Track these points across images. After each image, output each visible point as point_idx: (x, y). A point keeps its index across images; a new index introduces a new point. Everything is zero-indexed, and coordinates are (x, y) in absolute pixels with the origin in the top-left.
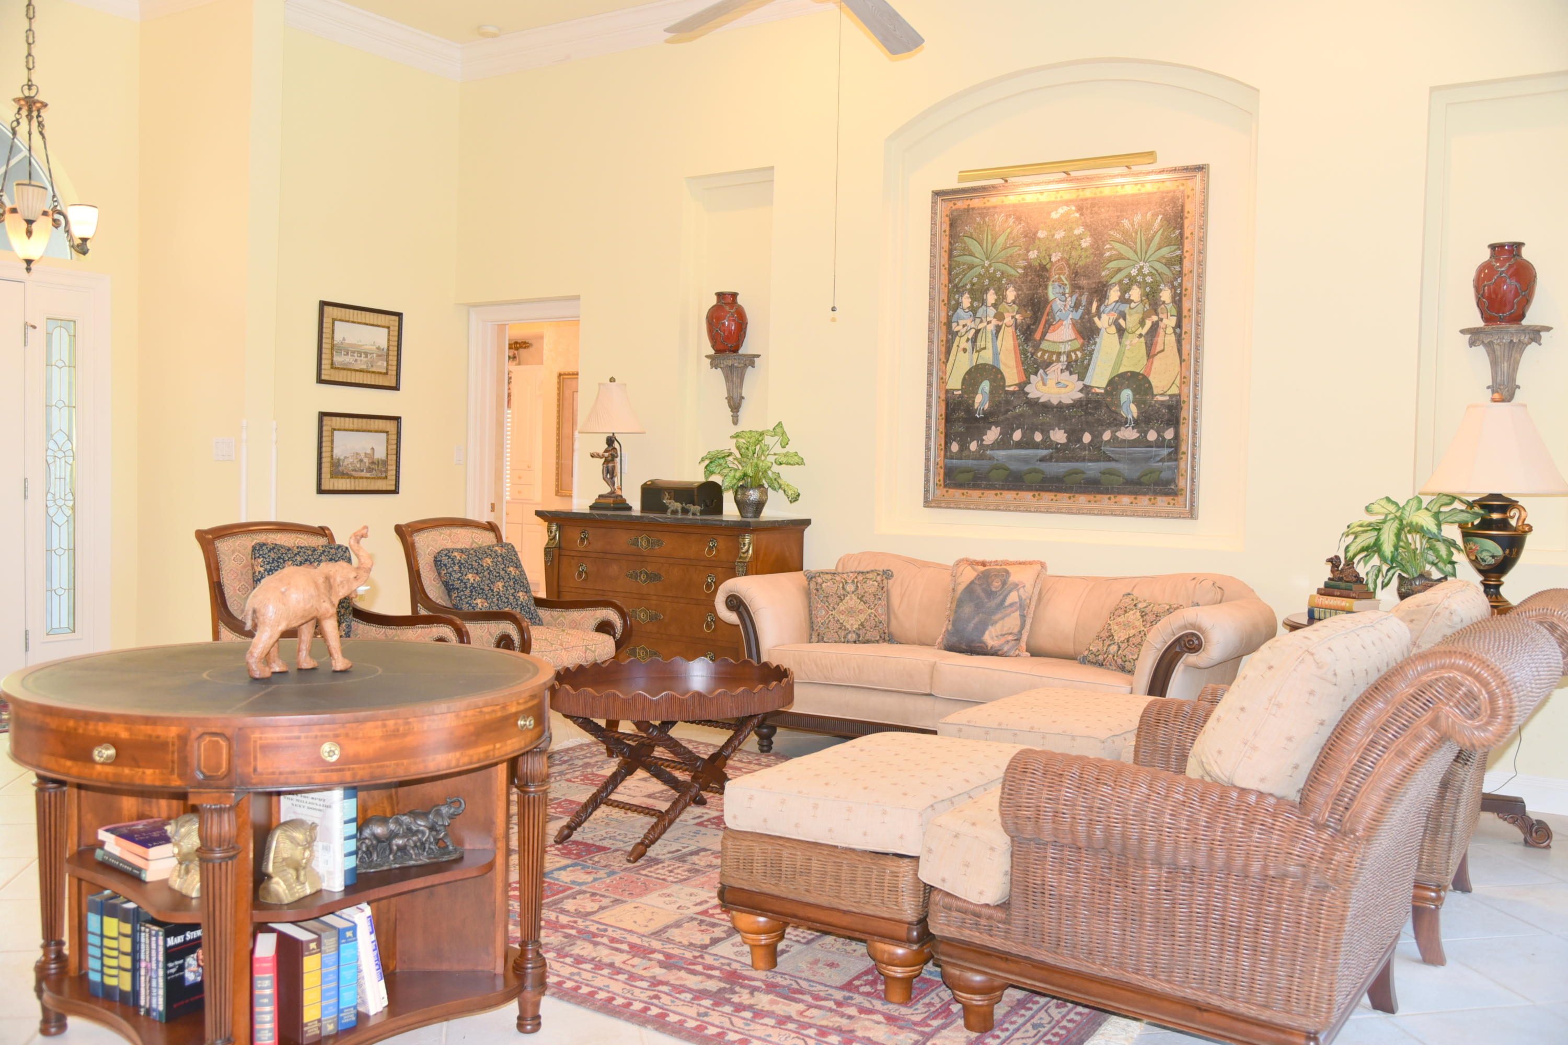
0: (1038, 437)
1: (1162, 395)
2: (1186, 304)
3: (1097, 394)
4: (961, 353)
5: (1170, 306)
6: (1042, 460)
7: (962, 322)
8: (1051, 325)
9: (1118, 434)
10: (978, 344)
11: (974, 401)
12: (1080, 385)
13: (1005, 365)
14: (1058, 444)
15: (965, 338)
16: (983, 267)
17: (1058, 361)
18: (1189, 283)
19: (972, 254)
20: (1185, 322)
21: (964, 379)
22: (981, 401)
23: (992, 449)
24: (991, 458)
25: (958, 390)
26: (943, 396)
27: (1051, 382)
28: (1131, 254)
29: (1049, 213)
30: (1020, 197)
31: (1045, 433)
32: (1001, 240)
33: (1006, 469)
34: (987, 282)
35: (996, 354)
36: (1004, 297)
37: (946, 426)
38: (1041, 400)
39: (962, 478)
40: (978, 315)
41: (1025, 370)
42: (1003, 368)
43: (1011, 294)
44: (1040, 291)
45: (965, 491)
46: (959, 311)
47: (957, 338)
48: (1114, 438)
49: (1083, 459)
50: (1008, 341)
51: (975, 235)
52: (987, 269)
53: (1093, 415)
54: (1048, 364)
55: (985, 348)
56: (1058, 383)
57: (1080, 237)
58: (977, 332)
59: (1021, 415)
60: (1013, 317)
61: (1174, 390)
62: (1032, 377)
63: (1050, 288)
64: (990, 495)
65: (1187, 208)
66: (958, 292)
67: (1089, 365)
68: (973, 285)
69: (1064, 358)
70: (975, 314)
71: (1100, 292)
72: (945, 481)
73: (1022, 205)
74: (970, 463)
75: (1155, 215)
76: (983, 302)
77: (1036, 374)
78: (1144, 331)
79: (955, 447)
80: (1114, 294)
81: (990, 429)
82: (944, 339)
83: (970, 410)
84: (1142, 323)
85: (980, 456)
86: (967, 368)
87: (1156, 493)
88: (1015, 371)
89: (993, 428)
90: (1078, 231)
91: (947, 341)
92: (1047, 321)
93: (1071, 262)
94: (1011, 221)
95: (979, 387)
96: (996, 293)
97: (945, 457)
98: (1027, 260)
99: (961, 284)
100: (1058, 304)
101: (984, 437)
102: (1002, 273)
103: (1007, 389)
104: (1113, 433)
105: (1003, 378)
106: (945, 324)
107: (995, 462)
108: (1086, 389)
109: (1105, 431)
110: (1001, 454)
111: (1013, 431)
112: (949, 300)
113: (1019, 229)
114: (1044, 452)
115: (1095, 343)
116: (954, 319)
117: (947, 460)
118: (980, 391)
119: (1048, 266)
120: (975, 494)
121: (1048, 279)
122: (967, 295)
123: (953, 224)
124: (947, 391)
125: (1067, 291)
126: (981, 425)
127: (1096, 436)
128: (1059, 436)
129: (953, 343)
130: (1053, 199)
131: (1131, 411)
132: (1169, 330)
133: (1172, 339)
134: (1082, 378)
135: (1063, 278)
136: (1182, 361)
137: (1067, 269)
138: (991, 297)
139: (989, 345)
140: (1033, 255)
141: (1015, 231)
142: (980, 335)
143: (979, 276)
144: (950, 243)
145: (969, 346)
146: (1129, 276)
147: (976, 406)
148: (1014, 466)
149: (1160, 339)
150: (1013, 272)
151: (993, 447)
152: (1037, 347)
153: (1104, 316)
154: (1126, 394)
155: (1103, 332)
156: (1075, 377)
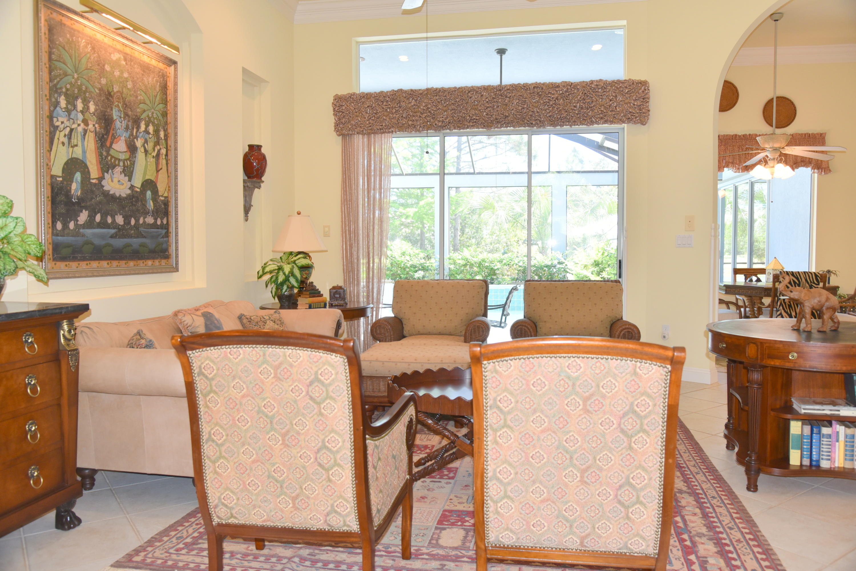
0: (109, 220)
1: (162, 196)
2: (169, 142)
3: (137, 192)
4: (61, 145)
5: (164, 141)
6: (112, 237)
7: (61, 119)
8: (115, 138)
9: (146, 220)
10: (72, 141)
11: (71, 188)
12: (129, 184)
13: (90, 162)
14: (119, 225)
15: (62, 134)
16: (73, 78)
17: (119, 165)
18: (171, 130)
19: (64, 63)
20: (169, 152)
21: (64, 169)
22: (75, 188)
23: (84, 228)
24: (83, 235)
25: (59, 177)
26: (49, 182)
27: (115, 180)
28: (148, 102)
29: (110, 54)
30: (94, 32)
31: (113, 217)
32: (84, 61)
33: (92, 244)
34: (76, 91)
35: (84, 152)
36: (88, 108)
37: (52, 207)
38: (111, 193)
39: (65, 252)
40: (72, 117)
41: (101, 168)
42: (88, 164)
43: (92, 108)
44: (108, 111)
45: (67, 263)
46: (58, 108)
47: (58, 132)
48: (144, 222)
49: (131, 236)
50: (91, 143)
51: (67, 48)
52: (76, 82)
53: (135, 205)
54: (114, 167)
55: (77, 145)
56: (119, 181)
57: (127, 80)
58: (72, 130)
59: (100, 203)
60: (94, 125)
61: (166, 195)
62: (106, 174)
63: (114, 110)
64: (83, 265)
65: (168, 84)
66: (56, 92)
67: (133, 171)
68: (67, 90)
69: (121, 164)
70: (69, 115)
71: (137, 122)
72: (53, 255)
73: (95, 39)
74: (71, 239)
75: (157, 81)
76: (75, 107)
77: (107, 172)
78: (154, 154)
79: (59, 226)
80: (143, 127)
81: (82, 211)
82: (48, 130)
83: (68, 194)
84: (154, 150)
85: (76, 233)
86: (65, 160)
87: (161, 258)
88: (96, 168)
89: (84, 211)
90: (126, 75)
91: (50, 133)
92: (113, 134)
93: (123, 96)
94: (89, 49)
95: (73, 177)
96: (83, 103)
97: (53, 234)
98: (100, 83)
99: (58, 86)
100: (118, 124)
101: (79, 218)
102: (86, 88)
103: (91, 181)
104: (144, 218)
105: (89, 172)
106: (48, 117)
107: (86, 239)
108: (132, 187)
109: (140, 217)
110: (88, 232)
111: (96, 214)
112: (50, 96)
113: (94, 57)
114: (113, 231)
115: (135, 157)
116: (55, 114)
117: (54, 237)
118: (74, 181)
119: (112, 94)
120: (74, 265)
121: (113, 103)
122: (63, 97)
123: (51, 30)
124: (52, 177)
125: (122, 116)
126: (76, 207)
127: (137, 221)
128: (120, 220)
129: (55, 135)
130: (111, 44)
131: (151, 205)
132: (164, 157)
133: (164, 162)
134: (130, 180)
135: (120, 105)
136: (168, 177)
137: (121, 101)
138: (80, 105)
139: (80, 144)
140: (103, 81)
141: (92, 58)
142: (73, 134)
143: (71, 83)
144: (49, 46)
145: (66, 140)
146: (148, 116)
147: (73, 192)
148: (97, 242)
149: (161, 161)
150: (93, 90)
151: (84, 226)
152: (108, 152)
153: (139, 139)
154: (149, 193)
155: (139, 150)
156: (127, 178)
